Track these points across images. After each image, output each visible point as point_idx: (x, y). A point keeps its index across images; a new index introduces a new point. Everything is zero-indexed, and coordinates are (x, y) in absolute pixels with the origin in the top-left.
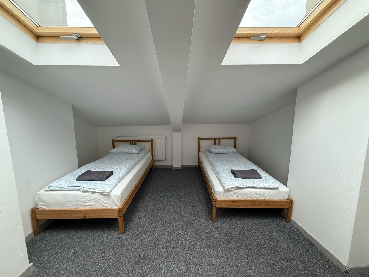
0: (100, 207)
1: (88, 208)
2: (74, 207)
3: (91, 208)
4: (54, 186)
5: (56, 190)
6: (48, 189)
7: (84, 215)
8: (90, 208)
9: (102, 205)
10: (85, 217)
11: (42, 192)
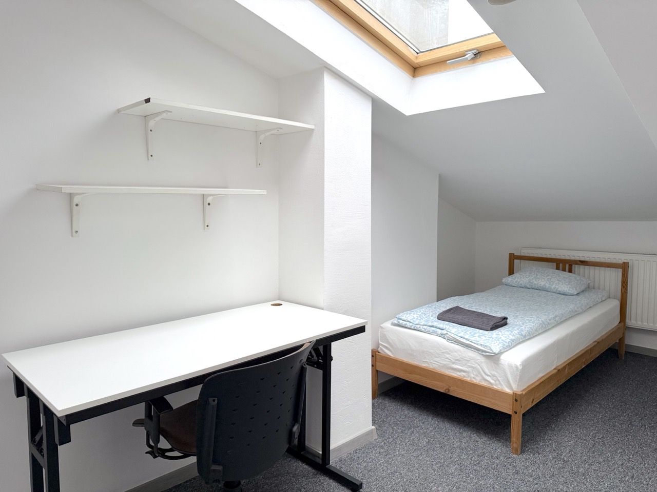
0: (477, 380)
1: (456, 375)
2: (432, 366)
3: (460, 376)
4: (405, 319)
5: (406, 326)
6: (396, 322)
7: (447, 387)
8: (458, 376)
9: (482, 376)
10: (449, 390)
11: (388, 325)
